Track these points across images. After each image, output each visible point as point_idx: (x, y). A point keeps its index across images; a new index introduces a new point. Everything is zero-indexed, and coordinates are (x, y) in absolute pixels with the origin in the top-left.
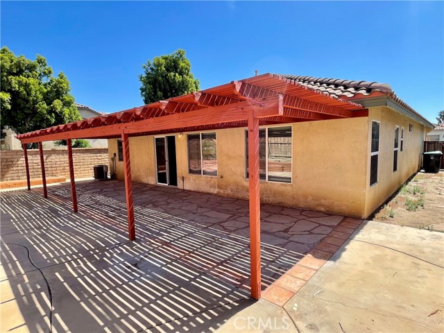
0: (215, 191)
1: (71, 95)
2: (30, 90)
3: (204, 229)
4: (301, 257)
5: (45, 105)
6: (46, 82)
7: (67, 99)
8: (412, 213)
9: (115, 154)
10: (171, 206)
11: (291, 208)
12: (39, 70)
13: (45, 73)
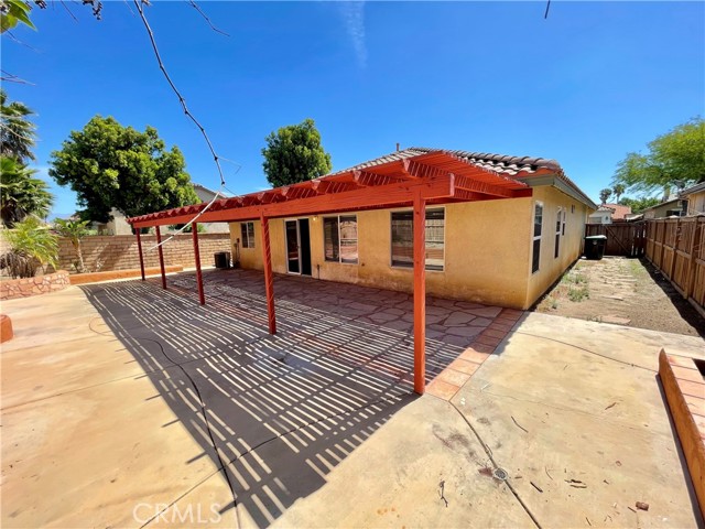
0: (356, 281)
1: (185, 172)
2: (141, 166)
3: (349, 321)
4: (461, 351)
5: (158, 184)
6: (157, 157)
7: (182, 176)
8: (577, 304)
9: (238, 240)
10: (308, 297)
11: (443, 299)
12: (149, 143)
13: (156, 147)
